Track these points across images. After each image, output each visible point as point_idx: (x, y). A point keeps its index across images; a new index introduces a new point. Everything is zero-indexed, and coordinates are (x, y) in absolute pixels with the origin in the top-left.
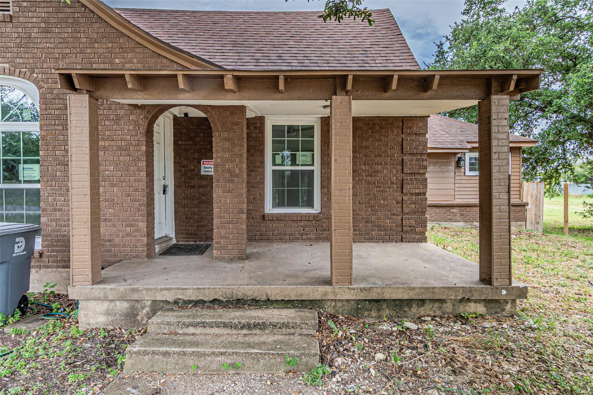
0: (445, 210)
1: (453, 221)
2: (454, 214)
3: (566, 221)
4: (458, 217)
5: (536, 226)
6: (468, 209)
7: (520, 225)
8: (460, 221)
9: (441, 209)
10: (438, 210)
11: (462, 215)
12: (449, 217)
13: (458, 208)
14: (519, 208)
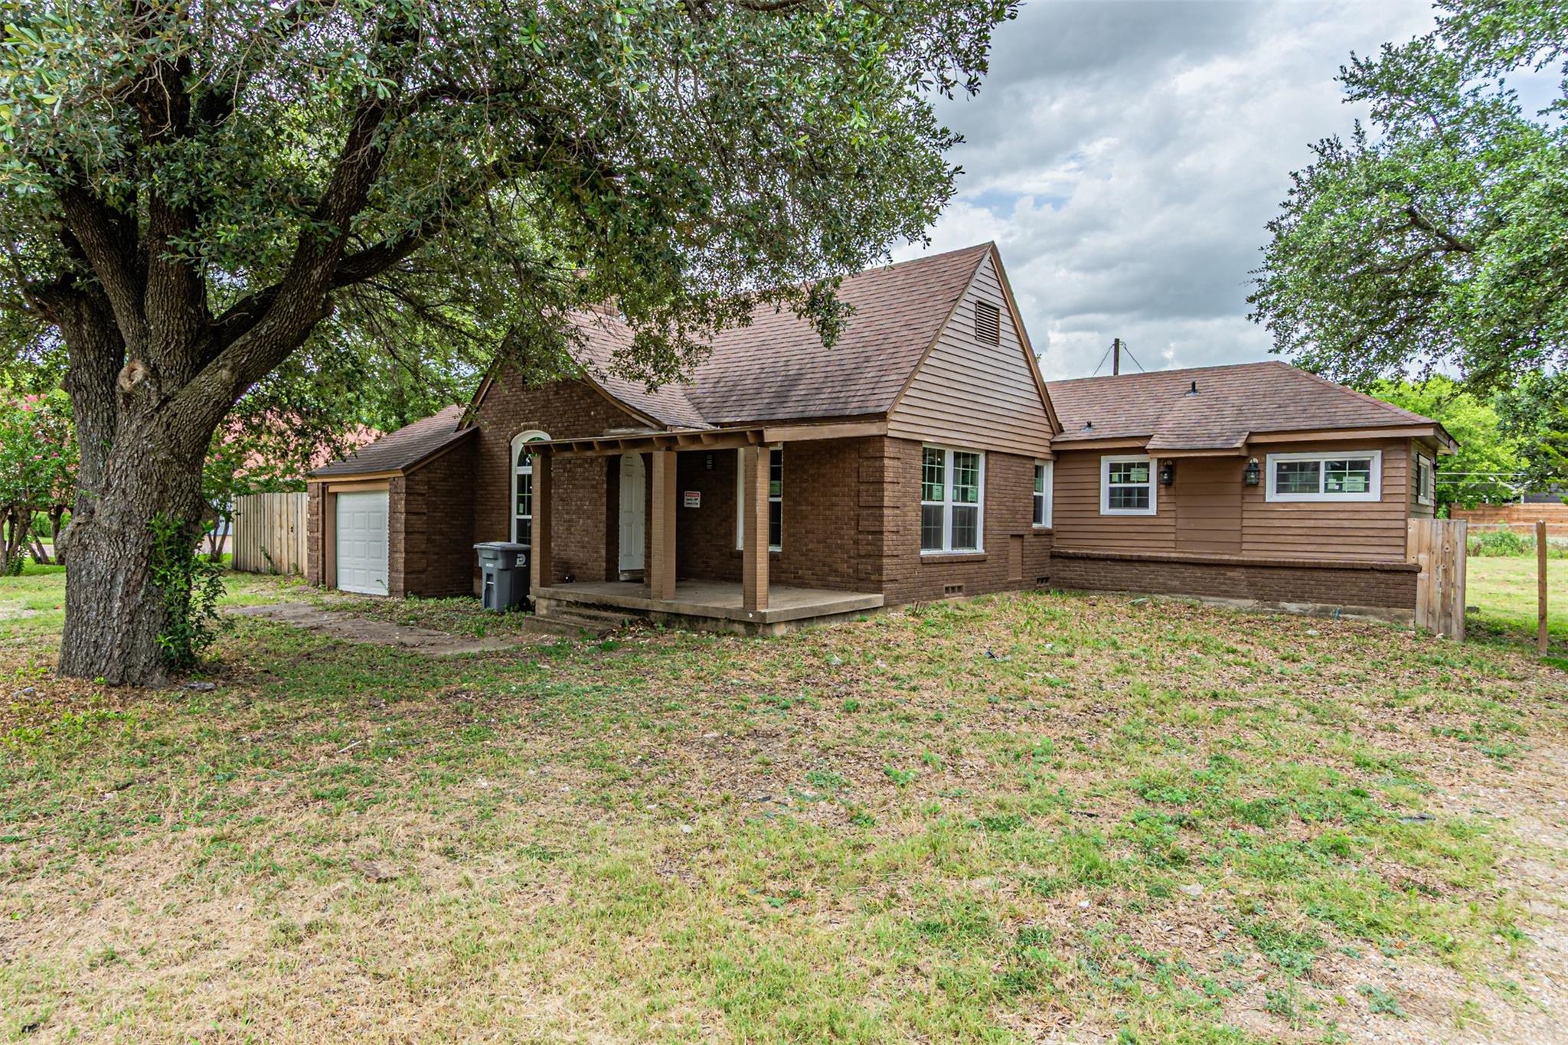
0: (1213, 572)
1: (1233, 597)
2: (1234, 582)
3: (1543, 617)
4: (1243, 588)
5: (1442, 622)
6: (1267, 573)
7: (1399, 617)
8: (1246, 598)
9: (1206, 570)
10: (1198, 572)
11: (1251, 584)
12: (1224, 588)
13: (1243, 570)
14: (1399, 578)
